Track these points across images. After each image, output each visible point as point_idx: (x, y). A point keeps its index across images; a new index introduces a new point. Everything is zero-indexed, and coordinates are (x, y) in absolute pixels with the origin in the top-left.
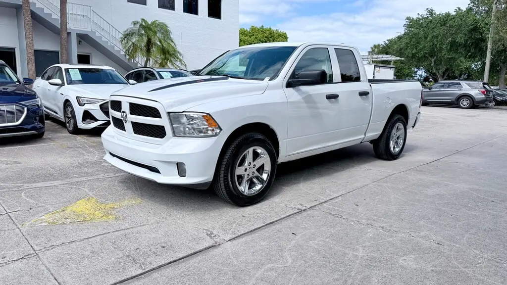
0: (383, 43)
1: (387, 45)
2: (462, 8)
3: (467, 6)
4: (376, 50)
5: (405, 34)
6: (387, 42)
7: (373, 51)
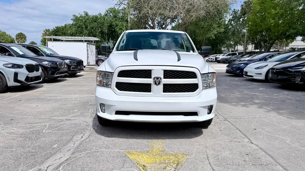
0: (53, 29)
1: (55, 30)
2: (101, 14)
3: (104, 13)
4: (48, 33)
5: (72, 25)
6: (55, 28)
7: (46, 33)
